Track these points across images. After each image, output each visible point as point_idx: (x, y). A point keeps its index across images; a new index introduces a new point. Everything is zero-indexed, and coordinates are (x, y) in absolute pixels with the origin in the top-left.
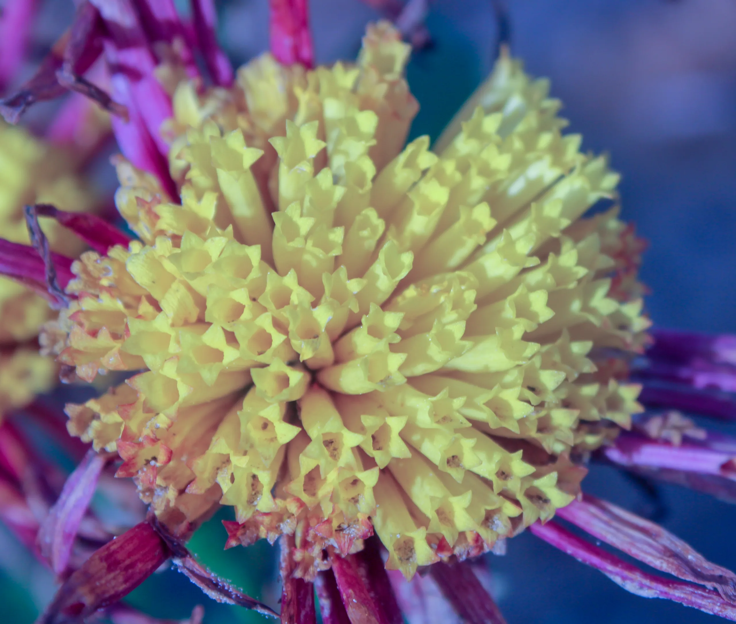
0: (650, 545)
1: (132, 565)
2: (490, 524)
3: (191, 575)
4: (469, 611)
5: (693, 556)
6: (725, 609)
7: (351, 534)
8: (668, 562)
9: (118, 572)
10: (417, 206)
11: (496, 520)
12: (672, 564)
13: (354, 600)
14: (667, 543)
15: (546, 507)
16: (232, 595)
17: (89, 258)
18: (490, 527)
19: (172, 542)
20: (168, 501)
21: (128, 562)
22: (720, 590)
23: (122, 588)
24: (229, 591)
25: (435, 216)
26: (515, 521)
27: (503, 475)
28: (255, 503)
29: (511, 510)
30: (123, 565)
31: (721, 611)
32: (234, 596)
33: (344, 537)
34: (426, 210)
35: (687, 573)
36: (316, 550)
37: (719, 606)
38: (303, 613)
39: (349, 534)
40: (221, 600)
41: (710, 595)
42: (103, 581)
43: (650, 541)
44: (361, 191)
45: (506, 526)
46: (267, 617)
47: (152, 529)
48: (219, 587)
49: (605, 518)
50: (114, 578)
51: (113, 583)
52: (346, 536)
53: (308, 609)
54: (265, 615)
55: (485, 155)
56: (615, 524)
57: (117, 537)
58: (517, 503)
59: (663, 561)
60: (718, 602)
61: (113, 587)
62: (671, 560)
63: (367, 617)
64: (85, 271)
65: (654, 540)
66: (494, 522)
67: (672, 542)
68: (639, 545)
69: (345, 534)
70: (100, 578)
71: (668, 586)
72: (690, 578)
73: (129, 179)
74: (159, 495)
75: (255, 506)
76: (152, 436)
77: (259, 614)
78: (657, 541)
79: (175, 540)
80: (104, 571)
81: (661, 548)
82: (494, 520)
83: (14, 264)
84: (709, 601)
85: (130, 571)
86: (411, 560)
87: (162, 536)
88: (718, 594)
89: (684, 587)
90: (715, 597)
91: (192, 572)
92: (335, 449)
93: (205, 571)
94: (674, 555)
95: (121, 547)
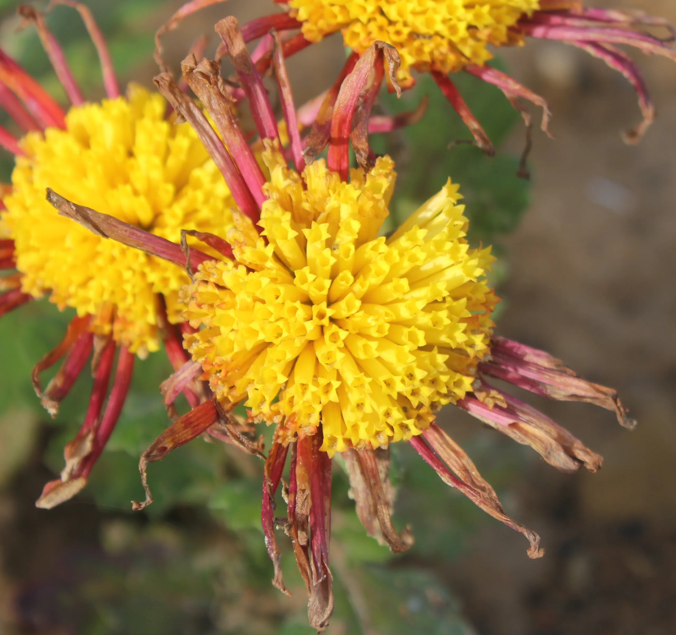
0: (457, 462)
1: (198, 425)
2: (377, 436)
3: (228, 431)
4: (365, 472)
5: (475, 473)
6: (481, 504)
7: (306, 431)
8: (462, 473)
9: (189, 429)
10: (373, 272)
11: (381, 435)
12: (463, 475)
13: (300, 463)
14: (465, 462)
15: (407, 433)
16: (246, 445)
17: (207, 264)
18: (377, 439)
19: (222, 413)
20: (223, 393)
21: (195, 424)
22: (481, 494)
23: (189, 437)
24: (245, 443)
25: (382, 278)
26: (390, 438)
27: (388, 414)
28: (261, 407)
29: (389, 433)
30: (193, 425)
31: (478, 504)
32: (246, 446)
33: (302, 432)
34: (378, 274)
35: (469, 481)
36: (290, 433)
37: (478, 502)
38: (278, 461)
39: (304, 430)
40: (240, 447)
41: (476, 495)
42: (180, 434)
43: (457, 459)
44: (346, 260)
45: (385, 440)
46: (260, 459)
47: (214, 404)
48: (240, 439)
49: (441, 441)
50: (187, 433)
51: (185, 435)
52: (303, 431)
53: (281, 459)
54: (260, 458)
55: (414, 251)
56: (444, 446)
57: (194, 409)
58: (392, 429)
59: (459, 472)
60: (479, 500)
61: (185, 437)
62: (463, 472)
63: (304, 474)
64: (205, 269)
65: (459, 459)
66: (380, 436)
67: (468, 463)
68: (451, 460)
69: (303, 430)
70: (179, 433)
71: (459, 485)
72: (469, 484)
73: (237, 220)
74: (220, 389)
75: (261, 409)
76: (219, 363)
77: (257, 457)
78: (460, 460)
79: (224, 412)
80: (182, 429)
81: (461, 465)
82: (380, 435)
83: (171, 255)
84: (475, 498)
85: (196, 428)
86: (334, 447)
87: (217, 409)
88: (480, 496)
89: (466, 487)
90: (478, 497)
91: (228, 430)
92: (305, 389)
93: (235, 430)
94: (466, 470)
95: (195, 415)
